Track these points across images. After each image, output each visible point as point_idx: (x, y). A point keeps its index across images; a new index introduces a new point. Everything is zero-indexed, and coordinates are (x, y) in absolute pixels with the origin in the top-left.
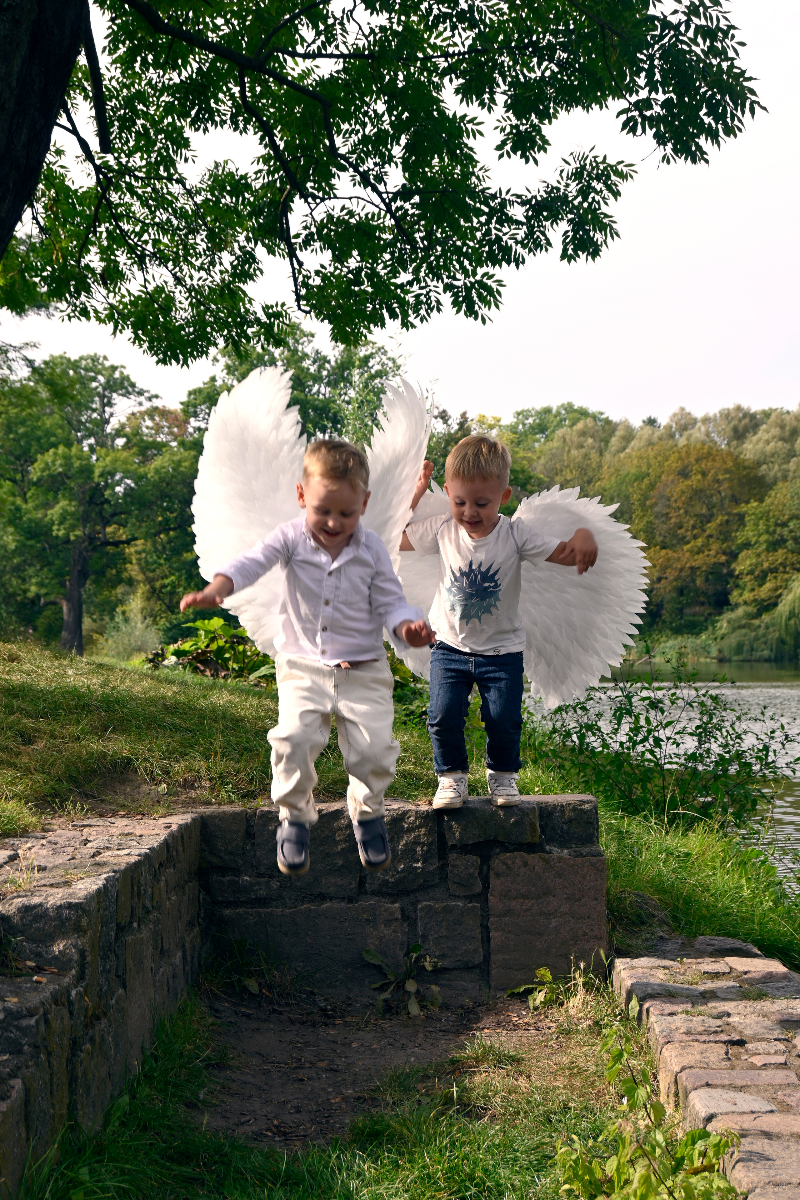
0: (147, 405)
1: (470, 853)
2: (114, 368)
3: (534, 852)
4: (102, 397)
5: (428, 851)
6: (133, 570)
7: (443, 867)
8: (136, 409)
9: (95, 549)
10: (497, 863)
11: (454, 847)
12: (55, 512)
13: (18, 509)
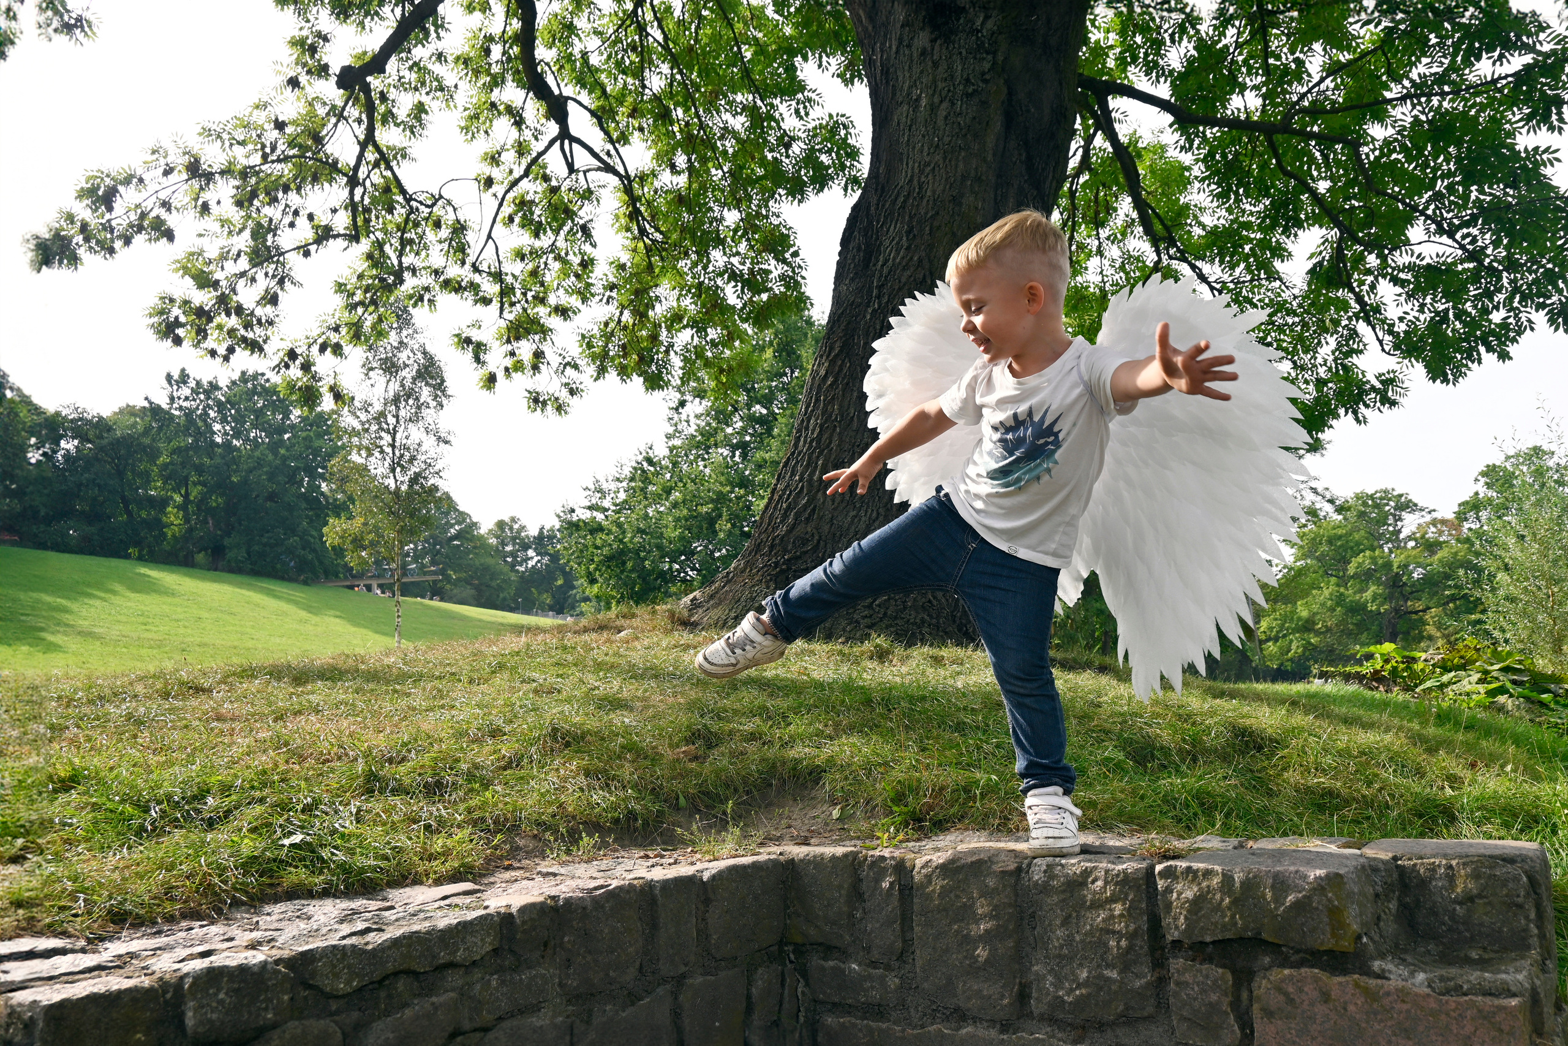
0: (1428, 518)
1: (1209, 959)
2: (1401, 496)
3: (1345, 972)
4: (1394, 515)
5: (1130, 948)
6: (1431, 629)
7: (1162, 982)
8: (1422, 521)
9: (1400, 617)
10: (1262, 986)
11: (1177, 943)
12: (1368, 595)
13: (1342, 594)
